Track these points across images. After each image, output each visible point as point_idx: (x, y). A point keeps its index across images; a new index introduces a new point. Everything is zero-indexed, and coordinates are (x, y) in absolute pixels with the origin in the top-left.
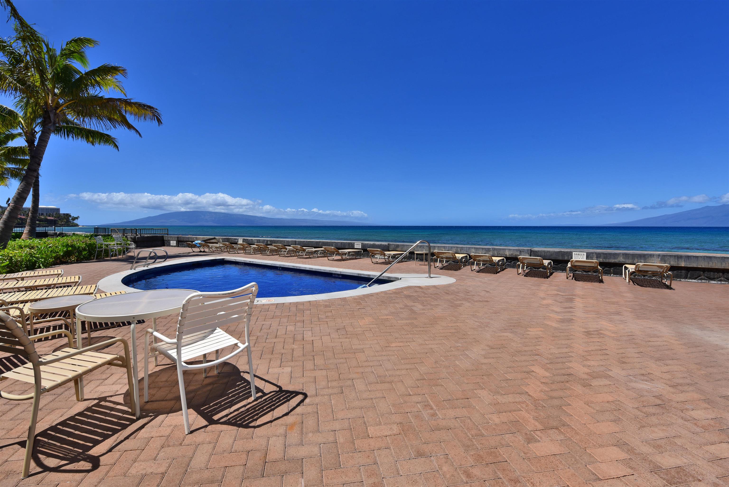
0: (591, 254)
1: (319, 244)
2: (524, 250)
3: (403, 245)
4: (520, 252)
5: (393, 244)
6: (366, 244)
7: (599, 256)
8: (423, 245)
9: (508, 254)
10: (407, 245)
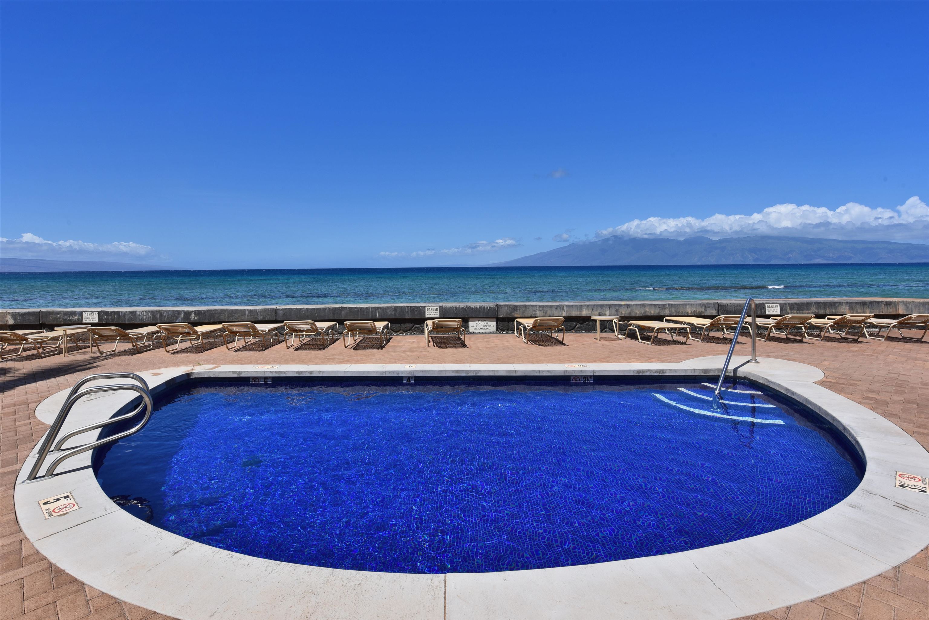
0: (785, 306)
1: (341, 314)
2: (710, 304)
3: (525, 306)
4: (705, 307)
5: (505, 306)
6: (449, 308)
7: (792, 307)
8: (561, 305)
9: (690, 312)
10: (532, 306)
